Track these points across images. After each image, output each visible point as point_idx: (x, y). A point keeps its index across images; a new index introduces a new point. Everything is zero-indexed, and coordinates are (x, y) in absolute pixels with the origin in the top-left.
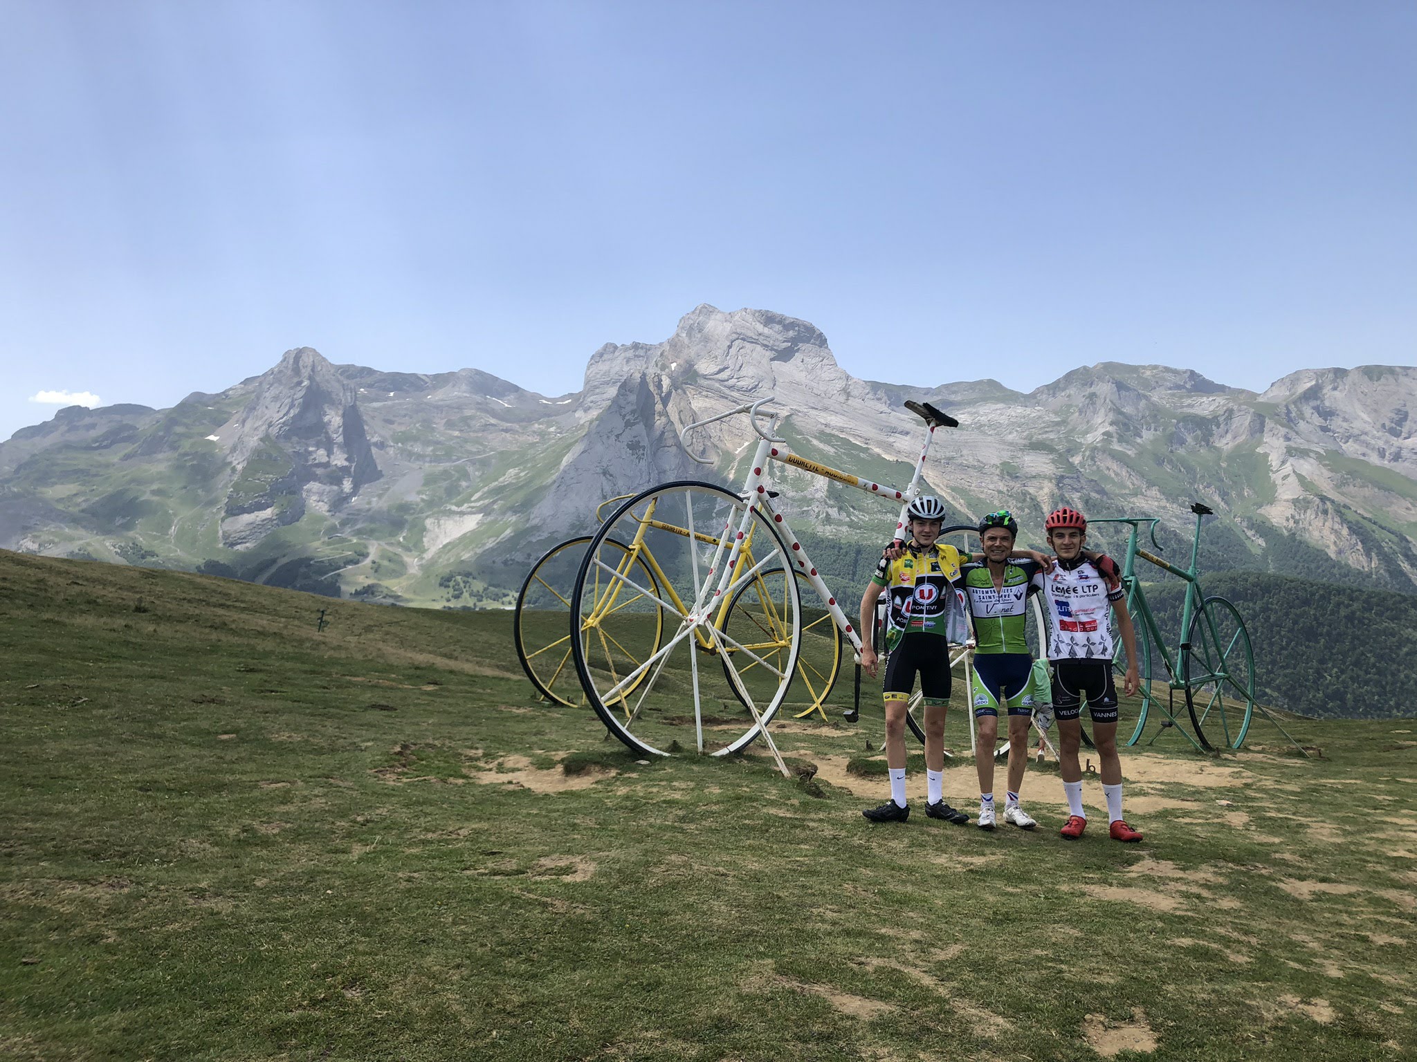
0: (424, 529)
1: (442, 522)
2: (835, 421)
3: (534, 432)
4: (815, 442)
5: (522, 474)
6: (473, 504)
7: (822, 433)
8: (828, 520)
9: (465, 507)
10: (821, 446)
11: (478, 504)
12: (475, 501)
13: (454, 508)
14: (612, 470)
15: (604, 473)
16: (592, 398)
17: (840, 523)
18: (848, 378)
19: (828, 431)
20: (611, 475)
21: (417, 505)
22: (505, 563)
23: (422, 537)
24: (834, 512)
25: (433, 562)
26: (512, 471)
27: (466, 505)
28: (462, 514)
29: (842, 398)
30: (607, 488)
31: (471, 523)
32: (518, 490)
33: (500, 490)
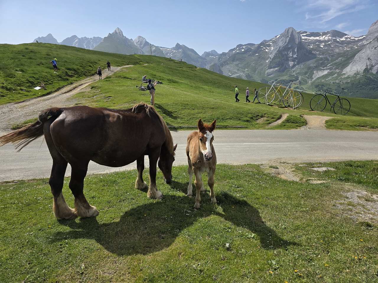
0: (313, 73)
1: (318, 72)
3: (349, 47)
5: (343, 59)
6: (327, 67)
9: (324, 68)
11: (329, 67)
12: (328, 67)
13: (322, 68)
14: (371, 58)
15: (369, 59)
16: (370, 37)
20: (370, 60)
21: (313, 67)
22: (333, 83)
23: (313, 75)
25: (314, 81)
26: (340, 58)
27: (325, 67)
28: (324, 70)
30: (368, 64)
31: (326, 72)
32: (341, 64)
33: (336, 63)
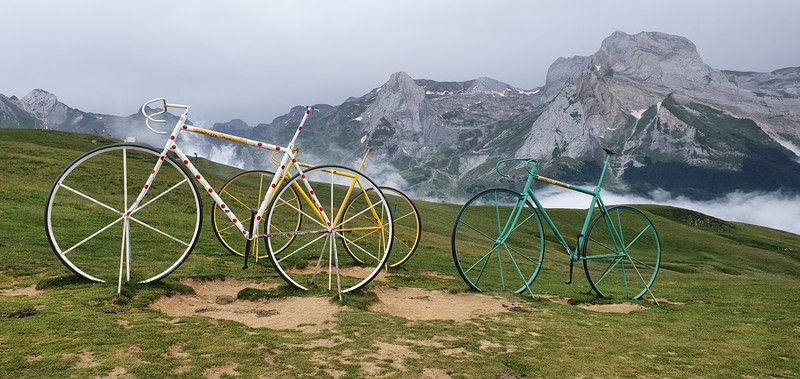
0: (459, 163)
1: (468, 159)
2: (701, 96)
4: (687, 109)
5: (511, 133)
6: (484, 150)
7: (692, 103)
8: (695, 155)
9: (480, 151)
10: (691, 111)
11: (486, 150)
12: (485, 148)
13: (474, 152)
14: (561, 129)
15: (557, 131)
16: (550, 89)
17: (703, 157)
18: (709, 69)
19: (696, 102)
20: (561, 132)
21: (456, 151)
22: (501, 181)
23: (458, 167)
24: (699, 151)
25: (464, 179)
26: (505, 132)
28: (478, 155)
29: (706, 82)
30: (559, 140)
31: (483, 160)
32: (507, 142)
33: (499, 141)
